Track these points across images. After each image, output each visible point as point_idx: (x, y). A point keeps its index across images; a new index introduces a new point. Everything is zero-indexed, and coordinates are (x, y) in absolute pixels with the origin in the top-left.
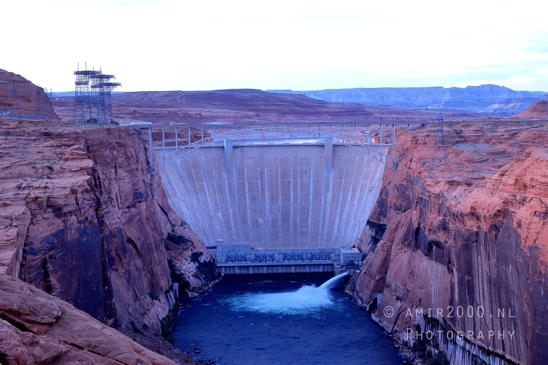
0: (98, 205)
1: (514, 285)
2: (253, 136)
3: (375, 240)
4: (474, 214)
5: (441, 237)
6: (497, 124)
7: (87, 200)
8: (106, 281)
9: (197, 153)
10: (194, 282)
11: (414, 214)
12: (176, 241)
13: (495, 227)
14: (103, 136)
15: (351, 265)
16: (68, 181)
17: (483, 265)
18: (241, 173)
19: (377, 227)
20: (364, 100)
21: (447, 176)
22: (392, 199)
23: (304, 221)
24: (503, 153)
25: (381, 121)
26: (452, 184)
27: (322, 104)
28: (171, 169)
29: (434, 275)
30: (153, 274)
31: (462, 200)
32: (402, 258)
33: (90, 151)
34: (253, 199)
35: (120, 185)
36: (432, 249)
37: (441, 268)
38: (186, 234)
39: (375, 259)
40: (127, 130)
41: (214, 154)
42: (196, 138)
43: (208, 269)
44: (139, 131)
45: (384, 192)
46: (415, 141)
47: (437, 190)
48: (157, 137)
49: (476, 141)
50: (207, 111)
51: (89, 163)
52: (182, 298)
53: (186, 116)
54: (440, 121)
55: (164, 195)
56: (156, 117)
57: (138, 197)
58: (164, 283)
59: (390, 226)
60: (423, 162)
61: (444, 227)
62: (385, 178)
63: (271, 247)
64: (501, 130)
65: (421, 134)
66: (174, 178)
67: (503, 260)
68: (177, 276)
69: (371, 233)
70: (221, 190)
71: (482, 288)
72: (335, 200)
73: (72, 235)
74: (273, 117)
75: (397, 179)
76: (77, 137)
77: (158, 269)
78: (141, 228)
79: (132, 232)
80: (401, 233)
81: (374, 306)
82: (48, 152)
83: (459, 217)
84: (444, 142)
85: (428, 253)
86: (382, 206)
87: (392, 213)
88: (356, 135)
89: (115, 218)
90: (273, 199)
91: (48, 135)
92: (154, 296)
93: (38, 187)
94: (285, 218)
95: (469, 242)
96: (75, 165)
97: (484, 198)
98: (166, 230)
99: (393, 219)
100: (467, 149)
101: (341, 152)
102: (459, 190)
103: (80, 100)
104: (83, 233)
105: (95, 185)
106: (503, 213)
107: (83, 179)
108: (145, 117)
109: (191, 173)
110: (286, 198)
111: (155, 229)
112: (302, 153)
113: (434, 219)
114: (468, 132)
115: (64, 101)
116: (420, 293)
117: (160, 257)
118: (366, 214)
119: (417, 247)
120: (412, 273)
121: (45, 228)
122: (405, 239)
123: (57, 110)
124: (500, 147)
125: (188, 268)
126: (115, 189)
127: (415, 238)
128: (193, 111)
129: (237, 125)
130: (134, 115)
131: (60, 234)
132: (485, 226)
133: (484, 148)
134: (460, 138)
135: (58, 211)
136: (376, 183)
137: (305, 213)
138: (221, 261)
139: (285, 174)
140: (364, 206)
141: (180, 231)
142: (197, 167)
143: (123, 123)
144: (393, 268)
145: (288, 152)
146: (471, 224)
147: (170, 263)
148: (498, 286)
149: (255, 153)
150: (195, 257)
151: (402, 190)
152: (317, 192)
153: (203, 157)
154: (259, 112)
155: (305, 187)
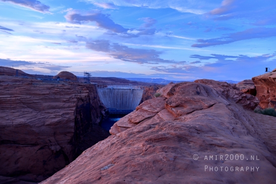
0: (89, 99)
2: (115, 87)
8: (91, 114)
9: (106, 90)
10: (104, 115)
12: (101, 107)
14: (89, 86)
16: (85, 95)
18: (114, 94)
20: (136, 80)
23: (126, 104)
27: (129, 81)
28: (100, 92)
33: (88, 88)
34: (116, 99)
35: (91, 95)
38: (103, 106)
40: (92, 85)
41: (109, 90)
43: (107, 113)
44: (95, 85)
46: (149, 89)
48: (98, 86)
50: (106, 81)
51: (88, 91)
52: (102, 118)
57: (95, 98)
58: (99, 115)
60: (151, 93)
62: (143, 96)
63: (120, 109)
65: (151, 88)
66: (101, 95)
68: (101, 114)
70: (110, 97)
72: (132, 100)
73: (85, 105)
74: (119, 83)
75: (146, 96)
76: (84, 86)
77: (98, 113)
78: (95, 104)
79: (93, 105)
82: (80, 89)
88: (135, 87)
90: (120, 99)
91: (79, 85)
93: (79, 95)
94: (123, 103)
96: (85, 91)
98: (100, 105)
101: (134, 91)
103: (85, 78)
104: (87, 105)
107: (87, 94)
108: (96, 82)
110: (123, 99)
111: (98, 104)
112: (126, 91)
115: (81, 78)
117: (98, 110)
121: (80, 104)
125: (103, 112)
128: (103, 81)
129: (112, 84)
130: (94, 82)
131: (83, 105)
135: (83, 100)
136: (141, 97)
137: (126, 102)
138: (110, 111)
139: (123, 94)
141: (102, 105)
142: (105, 92)
143: (92, 83)
145: (124, 90)
147: (100, 112)
149: (117, 90)
150: (105, 110)
152: (129, 98)
154: (116, 82)
155: (127, 97)
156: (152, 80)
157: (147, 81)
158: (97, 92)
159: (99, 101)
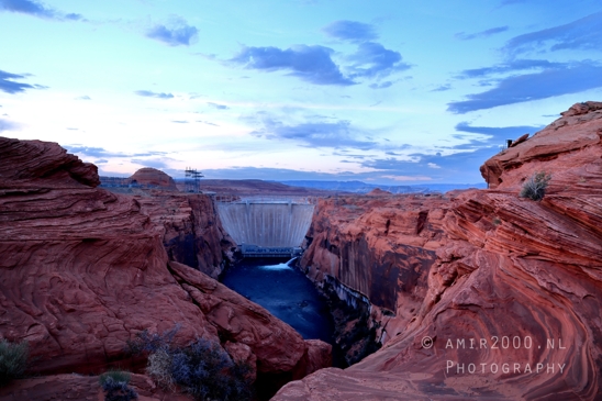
0: (193, 226)
1: (365, 263)
2: (258, 200)
3: (308, 244)
4: (349, 234)
5: (336, 243)
6: (360, 197)
7: (189, 224)
8: (196, 259)
9: (235, 206)
10: (232, 260)
11: (325, 234)
12: (225, 243)
13: (358, 240)
14: (196, 198)
15: (297, 254)
16: (181, 216)
17: (353, 255)
19: (309, 239)
20: (305, 186)
21: (339, 218)
22: (316, 227)
23: (279, 235)
24: (362, 209)
25: (312, 194)
26: (341, 221)
27: (288, 186)
28: (223, 211)
29: (332, 260)
30: (215, 256)
31: (345, 228)
32: (319, 252)
33: (191, 204)
34: (258, 226)
35: (203, 218)
36: (332, 249)
37: (335, 256)
38: (229, 239)
39: (308, 252)
40: (206, 195)
41: (242, 206)
42: (234, 199)
43: (238, 255)
44: (211, 196)
45: (312, 224)
46: (326, 203)
47: (334, 224)
48: (218, 198)
49: (351, 204)
50: (239, 188)
51: (190, 209)
52: (227, 266)
53: (230, 190)
54: (337, 195)
55: (220, 223)
56: (218, 190)
57: (210, 223)
58: (219, 260)
59: (315, 238)
60: (329, 212)
61: (337, 239)
62: (313, 218)
63: (265, 246)
64: (361, 200)
65: (329, 201)
66: (225, 216)
67: (361, 253)
68: (225, 257)
69: (306, 241)
70: (244, 221)
71: (352, 265)
73: (182, 239)
74: (267, 191)
75: (318, 219)
76: (185, 198)
77: (217, 254)
78: (211, 236)
79: (207, 238)
80: (319, 241)
81: (307, 272)
82: (173, 204)
83: (343, 235)
84: (338, 204)
85: (330, 250)
86: (311, 229)
87: (316, 233)
89: (200, 232)
90: (266, 226)
91: (173, 197)
92: (215, 265)
93: (169, 218)
94: (271, 234)
95: (348, 245)
96: (184, 209)
97: (354, 228)
98: (221, 238)
99: (316, 236)
100: (347, 207)
102: (344, 224)
103: (187, 183)
104: (186, 238)
105: (192, 218)
106: (361, 234)
107: (187, 215)
108: (213, 190)
109: (232, 213)
110: (272, 226)
111: (217, 237)
112: (279, 207)
113: (333, 236)
114: (347, 200)
115: (180, 182)
116: (326, 266)
117: (218, 249)
118: (305, 234)
119: (326, 247)
120: (323, 258)
121: (171, 236)
122: (321, 245)
123: (177, 186)
124: (360, 207)
125: (230, 254)
126: (200, 220)
127: (325, 244)
128: (233, 188)
129: (252, 195)
130: (209, 189)
131: (177, 238)
132: (354, 239)
133: (354, 207)
134: (345, 203)
135: (177, 229)
136: (310, 221)
137: (279, 232)
138: (244, 251)
139: (271, 215)
140: (305, 230)
141: (226, 238)
143: (205, 192)
144: (316, 256)
146: (348, 238)
147: (223, 252)
148: (358, 263)
149: (259, 206)
150: (233, 250)
151: (320, 224)
152: (285, 224)
153: (237, 208)
154: (261, 189)
155: (280, 221)
156: (339, 185)
157: (327, 187)
158: (215, 212)
159: (221, 230)
